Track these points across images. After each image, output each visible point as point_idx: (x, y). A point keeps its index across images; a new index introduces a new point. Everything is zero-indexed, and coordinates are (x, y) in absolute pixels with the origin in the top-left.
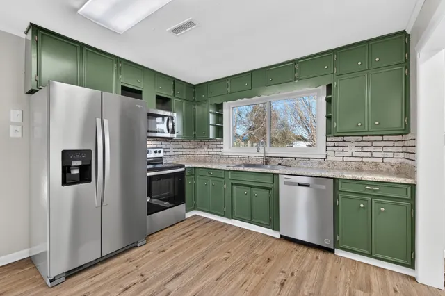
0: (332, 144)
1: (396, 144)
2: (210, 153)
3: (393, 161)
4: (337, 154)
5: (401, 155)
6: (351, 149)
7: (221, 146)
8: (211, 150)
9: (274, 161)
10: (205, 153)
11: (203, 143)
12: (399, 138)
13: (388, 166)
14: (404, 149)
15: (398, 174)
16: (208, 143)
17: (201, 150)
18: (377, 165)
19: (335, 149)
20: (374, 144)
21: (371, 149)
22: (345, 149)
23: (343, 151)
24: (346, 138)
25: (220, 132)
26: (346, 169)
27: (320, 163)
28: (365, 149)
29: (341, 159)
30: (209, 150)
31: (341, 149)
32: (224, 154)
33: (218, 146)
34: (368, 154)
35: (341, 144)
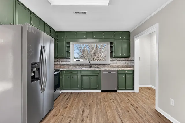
0: (111, 60)
1: (126, 60)
2: (62, 64)
3: (125, 64)
4: (113, 63)
5: (127, 63)
6: (116, 62)
7: (69, 61)
8: (63, 62)
9: (93, 66)
10: (60, 64)
11: (59, 59)
12: (126, 58)
13: (124, 66)
14: (128, 61)
15: (127, 67)
16: (61, 59)
17: (57, 62)
18: (122, 66)
19: (112, 61)
20: (122, 60)
21: (121, 61)
22: (115, 61)
23: (114, 62)
24: (115, 58)
25: (68, 55)
26: (115, 67)
27: (108, 66)
28: (119, 61)
29: (113, 64)
30: (62, 62)
31: (114, 61)
32: (71, 64)
33: (67, 61)
34: (120, 63)
35: (114, 60)
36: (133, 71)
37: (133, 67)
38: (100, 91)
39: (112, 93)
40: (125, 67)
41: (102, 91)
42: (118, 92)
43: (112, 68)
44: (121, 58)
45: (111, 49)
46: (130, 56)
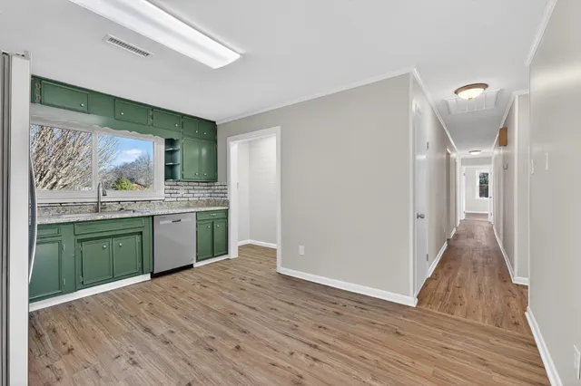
0: (169, 187)
3: (204, 199)
4: (173, 195)
5: (208, 195)
6: (182, 192)
9: (110, 207)
13: (202, 202)
14: (210, 191)
15: (208, 205)
18: (197, 202)
19: (171, 191)
20: (195, 187)
21: (193, 192)
22: (178, 191)
23: (176, 193)
24: (178, 183)
27: (161, 204)
28: (190, 192)
29: (175, 199)
31: (175, 191)
34: (191, 195)
35: (175, 187)
36: (227, 212)
37: (227, 203)
38: (148, 277)
39: (186, 273)
40: (202, 206)
41: (154, 276)
42: (198, 268)
43: (171, 208)
44: (193, 184)
45: (169, 156)
46: (215, 180)
